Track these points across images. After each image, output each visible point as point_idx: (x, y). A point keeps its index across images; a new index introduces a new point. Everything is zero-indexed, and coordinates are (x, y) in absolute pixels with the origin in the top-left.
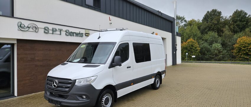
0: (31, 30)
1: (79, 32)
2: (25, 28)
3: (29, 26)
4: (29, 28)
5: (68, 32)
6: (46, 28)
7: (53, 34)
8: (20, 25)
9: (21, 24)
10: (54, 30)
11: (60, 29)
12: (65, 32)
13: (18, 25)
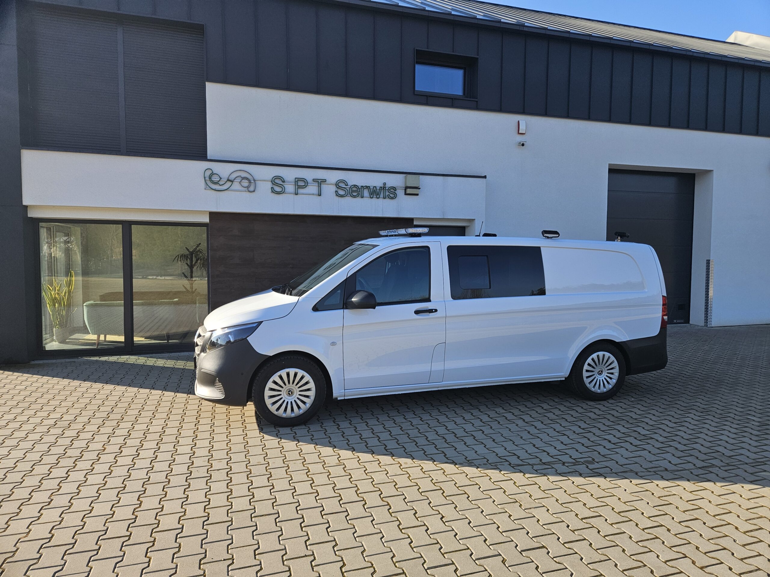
0: (236, 185)
1: (382, 186)
2: (221, 183)
3: (232, 177)
4: (232, 182)
5: (342, 185)
6: (277, 181)
7: (296, 194)
8: (210, 178)
9: (212, 174)
10: (301, 183)
11: (320, 181)
12: (334, 188)
13: (205, 178)
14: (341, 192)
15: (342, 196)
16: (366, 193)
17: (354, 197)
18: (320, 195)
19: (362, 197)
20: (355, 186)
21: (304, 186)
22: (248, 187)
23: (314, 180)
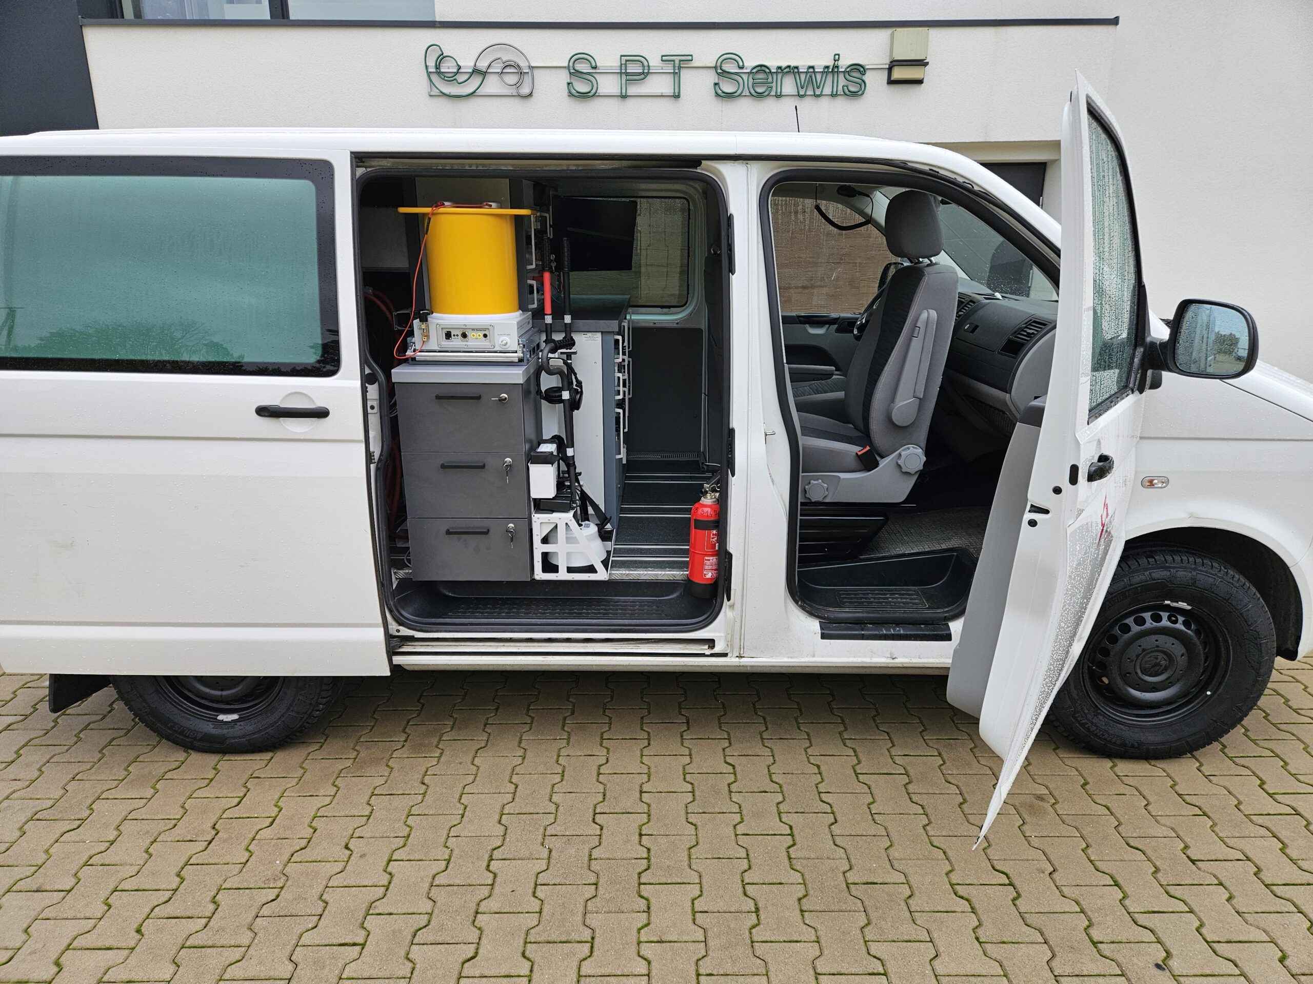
0: (492, 85)
1: (830, 63)
2: (461, 78)
3: (482, 65)
4: (483, 74)
5: (731, 68)
6: (580, 66)
7: (624, 97)
8: (437, 67)
9: (441, 58)
10: (633, 68)
11: (677, 59)
12: (711, 77)
13: (427, 67)
14: (728, 88)
15: (729, 96)
16: (789, 86)
17: (760, 96)
18: (677, 96)
19: (779, 96)
20: (762, 68)
21: (640, 74)
22: (518, 85)
23: (664, 59)
